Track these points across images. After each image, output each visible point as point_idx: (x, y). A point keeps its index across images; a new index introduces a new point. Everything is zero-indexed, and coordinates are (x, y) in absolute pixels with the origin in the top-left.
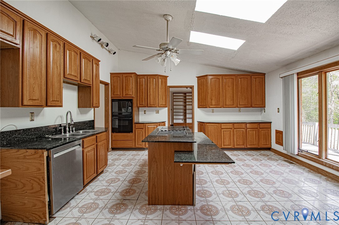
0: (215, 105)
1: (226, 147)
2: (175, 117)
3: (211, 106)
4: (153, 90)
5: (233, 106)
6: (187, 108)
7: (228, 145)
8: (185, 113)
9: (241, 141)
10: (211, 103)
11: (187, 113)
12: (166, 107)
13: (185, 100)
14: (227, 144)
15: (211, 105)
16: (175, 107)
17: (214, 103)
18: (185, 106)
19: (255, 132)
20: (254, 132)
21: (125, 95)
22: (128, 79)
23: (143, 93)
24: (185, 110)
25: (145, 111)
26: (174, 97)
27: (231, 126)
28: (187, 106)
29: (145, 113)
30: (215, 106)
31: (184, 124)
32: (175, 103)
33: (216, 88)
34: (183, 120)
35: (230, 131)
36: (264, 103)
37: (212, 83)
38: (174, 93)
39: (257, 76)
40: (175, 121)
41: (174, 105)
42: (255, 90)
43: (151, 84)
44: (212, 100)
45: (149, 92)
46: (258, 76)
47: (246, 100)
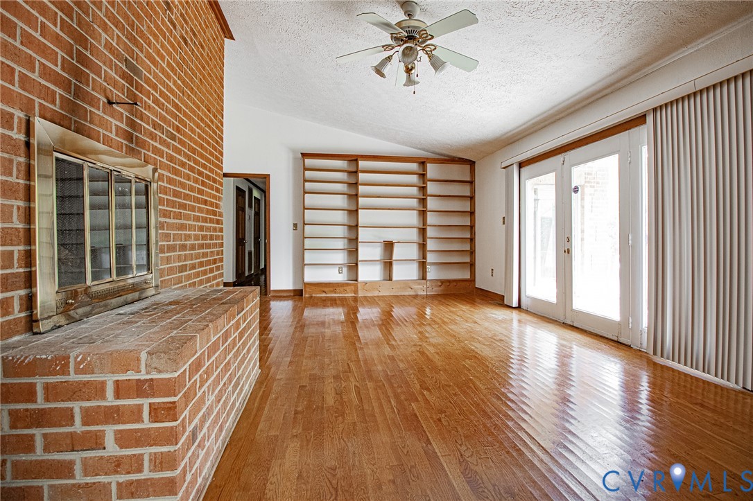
2: (308, 258)
6: (362, 220)
8: (350, 240)
11: (360, 240)
13: (355, 185)
16: (309, 215)
18: (354, 213)
24: (354, 228)
26: (307, 173)
28: (360, 211)
31: (348, 289)
32: (310, 200)
34: (345, 270)
38: (304, 155)
40: (311, 276)
41: (305, 208)
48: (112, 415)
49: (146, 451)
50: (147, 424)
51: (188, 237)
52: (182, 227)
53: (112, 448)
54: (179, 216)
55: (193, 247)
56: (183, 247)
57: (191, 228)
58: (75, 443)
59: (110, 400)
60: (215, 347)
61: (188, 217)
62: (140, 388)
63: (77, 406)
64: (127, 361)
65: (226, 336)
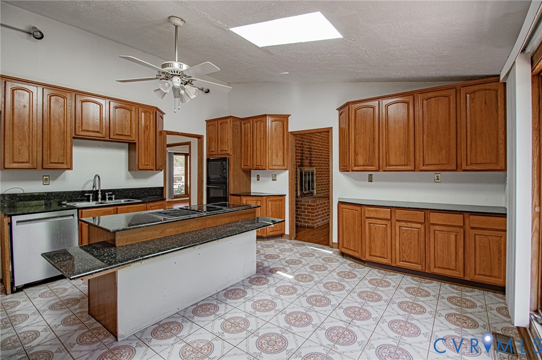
0: (364, 166)
1: (375, 259)
3: (355, 168)
4: (261, 140)
5: (408, 168)
7: (380, 257)
9: (412, 252)
10: (355, 160)
12: (286, 169)
14: (378, 255)
15: (355, 165)
17: (361, 160)
19: (456, 235)
20: (453, 237)
21: (221, 151)
22: (224, 127)
23: (248, 148)
25: (258, 176)
27: (386, 214)
29: (258, 180)
30: (363, 168)
33: (367, 129)
35: (386, 225)
36: (502, 158)
37: (357, 119)
39: (477, 87)
42: (471, 125)
43: (258, 132)
44: (356, 154)
45: (255, 145)
46: (482, 87)
47: (444, 152)
48: (307, 209)
49: (310, 214)
50: (310, 211)
51: (324, 182)
52: (322, 179)
53: (306, 213)
54: (321, 177)
55: (325, 184)
56: (322, 185)
57: (324, 179)
58: (303, 212)
59: (306, 207)
60: (321, 204)
61: (324, 177)
62: (310, 206)
63: (303, 207)
64: (309, 202)
65: (325, 203)
